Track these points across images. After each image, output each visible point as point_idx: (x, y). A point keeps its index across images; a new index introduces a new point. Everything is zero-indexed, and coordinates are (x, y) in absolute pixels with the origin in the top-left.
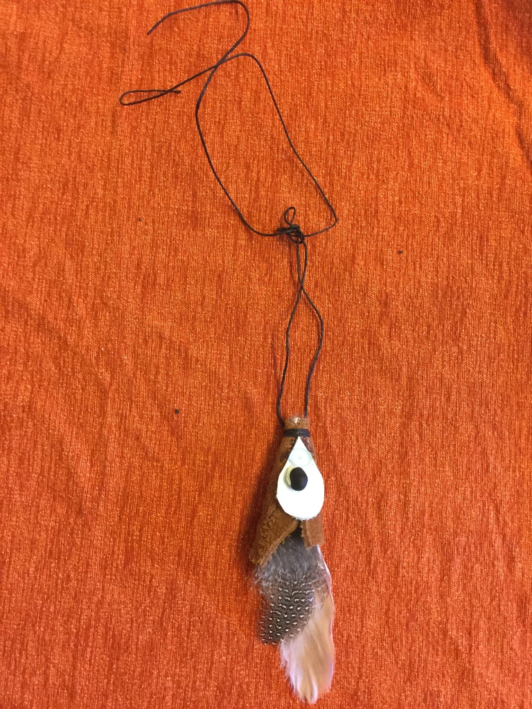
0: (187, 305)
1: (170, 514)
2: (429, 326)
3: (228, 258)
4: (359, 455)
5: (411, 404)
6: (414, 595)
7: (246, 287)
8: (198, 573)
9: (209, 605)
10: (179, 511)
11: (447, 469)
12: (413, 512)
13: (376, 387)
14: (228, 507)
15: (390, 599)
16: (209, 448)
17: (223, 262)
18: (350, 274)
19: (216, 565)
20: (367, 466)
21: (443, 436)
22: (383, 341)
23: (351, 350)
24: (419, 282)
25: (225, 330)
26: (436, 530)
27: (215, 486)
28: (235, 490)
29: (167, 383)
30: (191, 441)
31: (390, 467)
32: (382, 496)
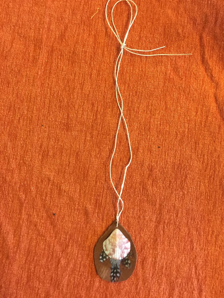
0: (62, 165)
1: (48, 261)
2: (170, 182)
3: (82, 145)
5: (160, 217)
7: (89, 159)
8: (59, 289)
10: (52, 260)
11: (175, 248)
12: (158, 267)
13: (145, 208)
14: (75, 260)
16: (68, 232)
17: (79, 147)
18: (136, 156)
19: (68, 285)
21: (174, 232)
22: (149, 187)
23: (134, 190)
24: (167, 161)
25: (78, 178)
26: (168, 276)
28: (78, 252)
29: (50, 201)
30: (60, 228)
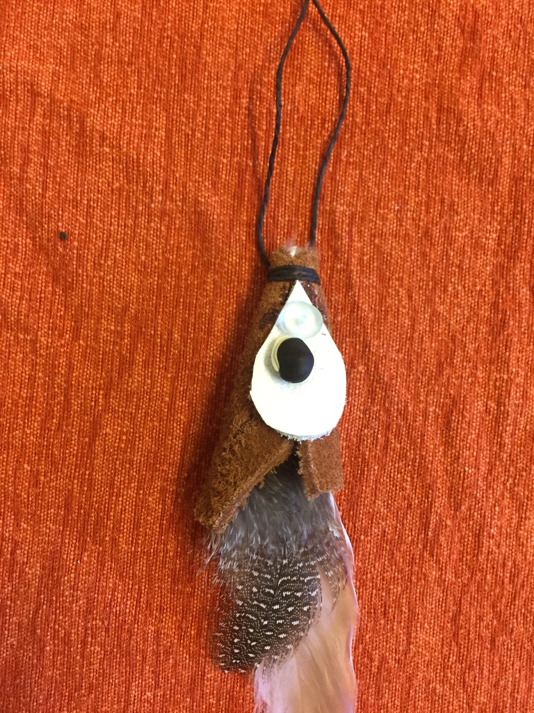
4: (413, 326)
6: (509, 587)
9: (122, 598)
15: (463, 593)
20: (426, 345)
27: (136, 379)
31: (471, 348)
32: (454, 402)
